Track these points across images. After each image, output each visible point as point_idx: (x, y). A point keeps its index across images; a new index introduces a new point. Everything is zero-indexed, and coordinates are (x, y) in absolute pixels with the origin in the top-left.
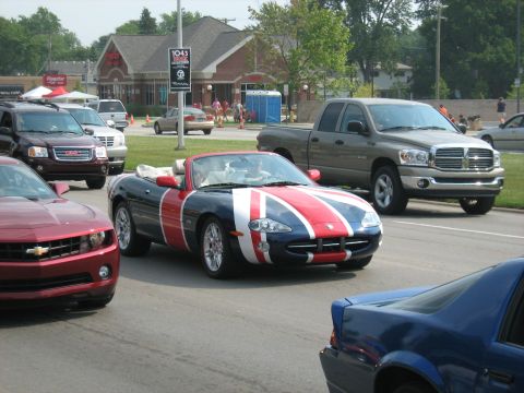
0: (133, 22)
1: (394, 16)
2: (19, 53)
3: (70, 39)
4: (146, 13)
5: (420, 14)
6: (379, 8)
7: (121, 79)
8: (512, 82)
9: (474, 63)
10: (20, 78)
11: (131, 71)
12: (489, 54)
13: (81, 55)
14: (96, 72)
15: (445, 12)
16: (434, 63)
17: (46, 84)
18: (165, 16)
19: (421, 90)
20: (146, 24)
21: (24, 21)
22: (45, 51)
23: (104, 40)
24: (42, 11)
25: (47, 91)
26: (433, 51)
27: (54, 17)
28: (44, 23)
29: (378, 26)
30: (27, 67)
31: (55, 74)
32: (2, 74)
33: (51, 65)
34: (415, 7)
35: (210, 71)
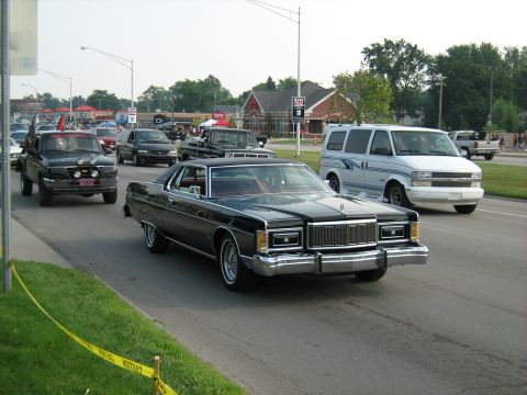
0: (262, 84)
1: (415, 83)
2: (197, 100)
3: (226, 93)
4: (270, 79)
5: (429, 82)
6: (406, 78)
7: (257, 116)
8: (486, 122)
10: (197, 114)
11: (262, 111)
12: (470, 106)
13: (233, 102)
14: (242, 111)
15: (445, 81)
16: (438, 111)
17: (213, 118)
18: (281, 81)
20: (270, 84)
21: (201, 82)
22: (212, 99)
23: (246, 94)
24: (210, 76)
25: (214, 122)
26: (437, 103)
27: (217, 80)
28: (212, 83)
29: (406, 89)
30: (202, 109)
31: (218, 112)
32: (188, 111)
33: (216, 107)
34: (427, 78)
35: (309, 111)
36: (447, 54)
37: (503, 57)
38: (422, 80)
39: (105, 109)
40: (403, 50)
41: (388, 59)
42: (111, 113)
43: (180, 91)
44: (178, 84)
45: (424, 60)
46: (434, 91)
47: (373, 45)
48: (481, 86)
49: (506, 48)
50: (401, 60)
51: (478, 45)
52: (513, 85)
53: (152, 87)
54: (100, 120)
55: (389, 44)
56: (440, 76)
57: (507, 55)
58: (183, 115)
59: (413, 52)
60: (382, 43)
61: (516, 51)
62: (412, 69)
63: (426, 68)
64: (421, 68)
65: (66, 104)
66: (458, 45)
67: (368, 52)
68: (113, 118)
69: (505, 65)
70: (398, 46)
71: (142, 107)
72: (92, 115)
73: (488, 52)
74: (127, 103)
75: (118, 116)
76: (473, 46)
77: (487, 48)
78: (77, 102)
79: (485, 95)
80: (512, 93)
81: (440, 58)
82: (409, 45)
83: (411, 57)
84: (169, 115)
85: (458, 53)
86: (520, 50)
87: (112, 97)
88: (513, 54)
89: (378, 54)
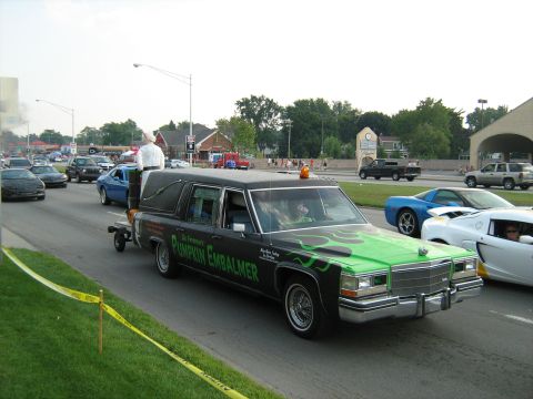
0: (166, 126)
1: (271, 125)
2: (120, 137)
4: (172, 122)
5: (282, 125)
6: (266, 122)
8: (319, 152)
9: (305, 145)
10: (120, 147)
11: (166, 145)
12: (310, 141)
15: (292, 124)
16: (287, 144)
17: (131, 149)
18: (180, 124)
19: (283, 155)
20: (172, 126)
21: (122, 124)
22: (130, 136)
24: (129, 120)
25: (132, 152)
26: (287, 139)
27: (134, 123)
28: (130, 125)
29: (266, 129)
30: (123, 143)
31: (134, 146)
32: (113, 145)
33: (133, 142)
34: (280, 121)
35: (199, 145)
36: (294, 105)
37: (331, 108)
38: (277, 123)
39: (52, 143)
40: (264, 102)
41: (254, 109)
42: (57, 146)
43: (108, 131)
44: (106, 125)
45: (278, 109)
46: (284, 131)
47: (243, 99)
48: (316, 126)
49: (333, 102)
50: (262, 109)
51: (315, 100)
52: (338, 127)
53: (87, 128)
54: (49, 151)
55: (254, 98)
56: (289, 120)
57: (334, 106)
58: (111, 147)
59: (271, 104)
60: (250, 98)
61: (340, 104)
62: (270, 116)
63: (279, 115)
64: (276, 115)
65: (24, 139)
67: (240, 104)
68: (59, 150)
69: (333, 112)
70: (260, 100)
71: (80, 141)
72: (44, 147)
73: (320, 105)
74: (70, 139)
75: (62, 148)
76: (312, 100)
77: (320, 101)
78: (33, 138)
79: (320, 133)
80: (338, 132)
81: (289, 108)
82: (268, 99)
83: (269, 108)
84: (99, 147)
85: (301, 104)
86: (343, 103)
87: (58, 135)
88: (338, 106)
89: (247, 105)
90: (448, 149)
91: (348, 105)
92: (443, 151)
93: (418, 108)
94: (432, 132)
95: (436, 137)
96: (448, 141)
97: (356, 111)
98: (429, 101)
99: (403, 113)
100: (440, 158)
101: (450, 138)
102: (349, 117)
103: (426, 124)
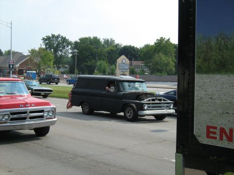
1: (65, 53)
5: (71, 53)
6: (61, 51)
8: (94, 71)
12: (89, 63)
15: (78, 53)
16: (75, 65)
18: (5, 51)
19: (71, 72)
26: (75, 62)
29: (61, 56)
34: (70, 51)
35: (18, 66)
36: (79, 41)
38: (69, 52)
40: (60, 39)
41: (54, 43)
45: (69, 43)
46: (73, 57)
47: (47, 36)
49: (104, 39)
51: (92, 37)
52: (107, 55)
55: (53, 36)
56: (76, 50)
57: (104, 42)
59: (64, 40)
60: (51, 36)
61: (108, 40)
62: (64, 47)
63: (70, 47)
64: (68, 47)
66: (83, 37)
67: (44, 39)
69: (103, 46)
70: (58, 37)
73: (96, 41)
76: (90, 38)
77: (95, 38)
79: (95, 58)
80: (106, 58)
81: (76, 43)
82: (62, 37)
83: (63, 42)
85: (81, 40)
86: (110, 40)
88: (107, 42)
89: (49, 41)
90: (174, 69)
91: (113, 41)
92: (171, 70)
93: (155, 43)
94: (164, 59)
95: (166, 62)
96: (173, 64)
97: (118, 45)
98: (162, 39)
99: (147, 46)
100: (169, 74)
101: (175, 62)
102: (113, 49)
103: (160, 53)
